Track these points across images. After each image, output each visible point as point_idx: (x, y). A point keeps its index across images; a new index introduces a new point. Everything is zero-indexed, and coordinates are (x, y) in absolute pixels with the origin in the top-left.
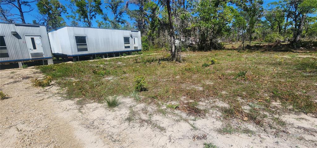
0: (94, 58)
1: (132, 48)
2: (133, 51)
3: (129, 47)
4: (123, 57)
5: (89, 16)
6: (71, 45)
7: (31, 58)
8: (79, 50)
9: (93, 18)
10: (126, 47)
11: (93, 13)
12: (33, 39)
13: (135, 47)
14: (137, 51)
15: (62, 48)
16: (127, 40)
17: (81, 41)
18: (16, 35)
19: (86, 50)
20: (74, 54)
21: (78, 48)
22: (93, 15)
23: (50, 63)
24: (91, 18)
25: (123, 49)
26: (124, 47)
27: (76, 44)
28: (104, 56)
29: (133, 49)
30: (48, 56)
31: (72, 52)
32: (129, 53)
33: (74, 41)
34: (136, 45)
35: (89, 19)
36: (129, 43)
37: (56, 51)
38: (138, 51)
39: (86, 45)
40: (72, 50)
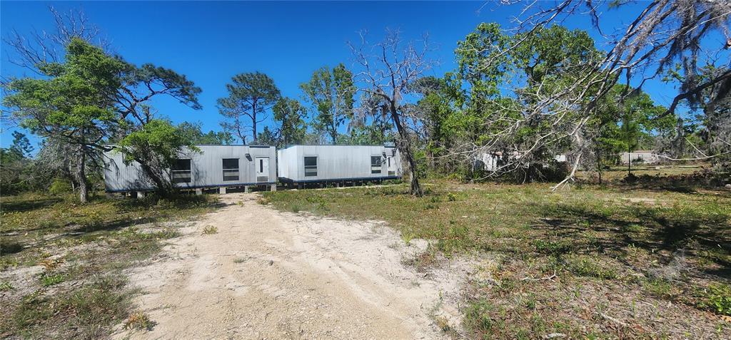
0: (325, 186)
1: (384, 174)
2: (386, 178)
3: (379, 172)
4: (367, 187)
5: (334, 122)
6: (298, 168)
7: (256, 182)
8: (307, 174)
9: (341, 123)
10: (373, 172)
11: (342, 116)
12: (261, 161)
13: (390, 172)
14: (392, 178)
15: (289, 171)
16: (376, 161)
17: (311, 162)
18: (249, 157)
19: (315, 174)
20: (300, 179)
21: (306, 172)
22: (341, 120)
23: (274, 188)
24: (338, 124)
25: (369, 175)
26: (370, 172)
27: (304, 166)
28: (338, 184)
29: (387, 175)
30: (273, 181)
31: (298, 177)
32: (377, 181)
33: (302, 163)
34: (391, 169)
35: (334, 125)
36: (380, 166)
37: (282, 175)
38: (396, 178)
39: (316, 168)
40: (298, 174)
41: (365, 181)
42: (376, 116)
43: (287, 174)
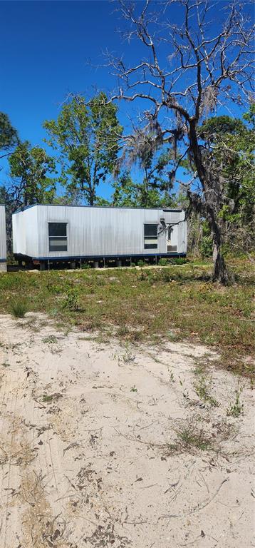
0: (78, 266)
1: (161, 249)
2: (164, 256)
3: (155, 246)
4: (138, 268)
5: (92, 178)
6: (39, 240)
8: (52, 249)
9: (101, 180)
10: (147, 247)
11: (102, 171)
13: (169, 248)
14: (172, 256)
15: (27, 243)
16: (150, 230)
17: (57, 231)
19: (64, 248)
20: (42, 256)
21: (52, 245)
22: (101, 175)
23: (3, 268)
24: (97, 181)
25: (140, 250)
26: (142, 247)
27: (48, 237)
28: (97, 263)
29: (165, 251)
31: (40, 253)
32: (151, 260)
33: (45, 231)
34: (172, 243)
35: (92, 183)
36: (156, 238)
38: (176, 256)
39: (66, 239)
40: (39, 247)
41: (136, 259)
42: (148, 171)
43: (25, 248)
